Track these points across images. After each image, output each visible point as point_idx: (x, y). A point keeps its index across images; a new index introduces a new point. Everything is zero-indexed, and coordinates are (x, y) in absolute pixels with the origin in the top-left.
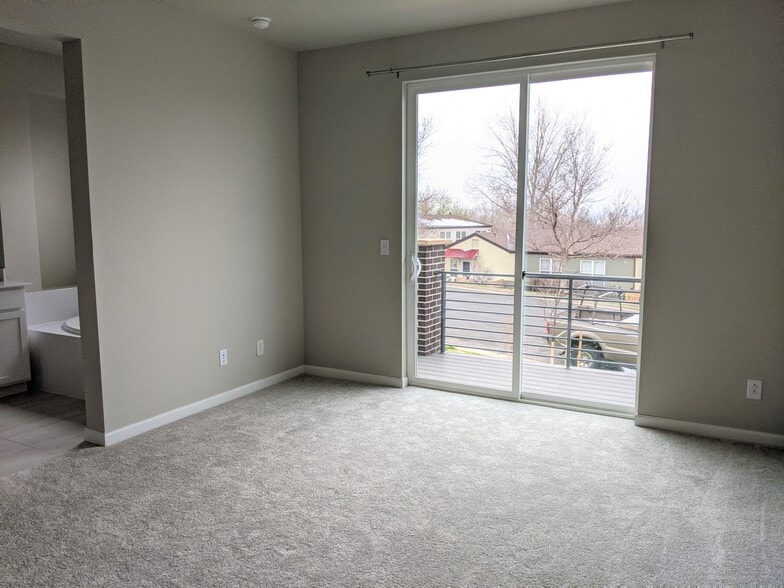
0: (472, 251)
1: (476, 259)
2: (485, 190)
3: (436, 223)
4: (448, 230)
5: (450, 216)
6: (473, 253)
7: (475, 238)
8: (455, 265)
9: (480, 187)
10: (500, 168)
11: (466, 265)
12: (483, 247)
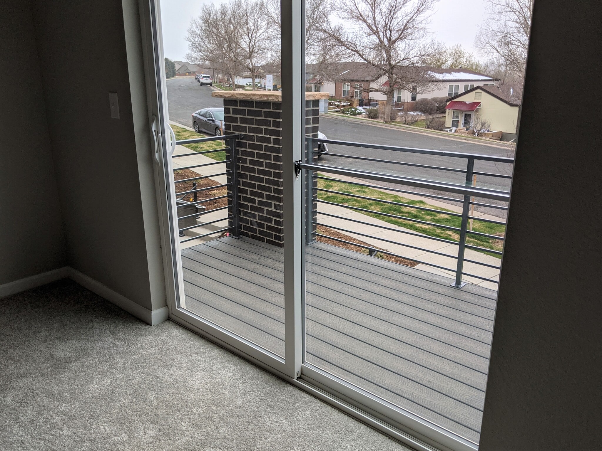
0: (474, 103)
1: (477, 111)
2: (496, 45)
3: (447, 76)
4: (457, 83)
5: (461, 70)
6: (475, 105)
7: (479, 91)
8: (457, 117)
9: (492, 43)
10: (513, 24)
11: (467, 117)
12: (485, 99)
